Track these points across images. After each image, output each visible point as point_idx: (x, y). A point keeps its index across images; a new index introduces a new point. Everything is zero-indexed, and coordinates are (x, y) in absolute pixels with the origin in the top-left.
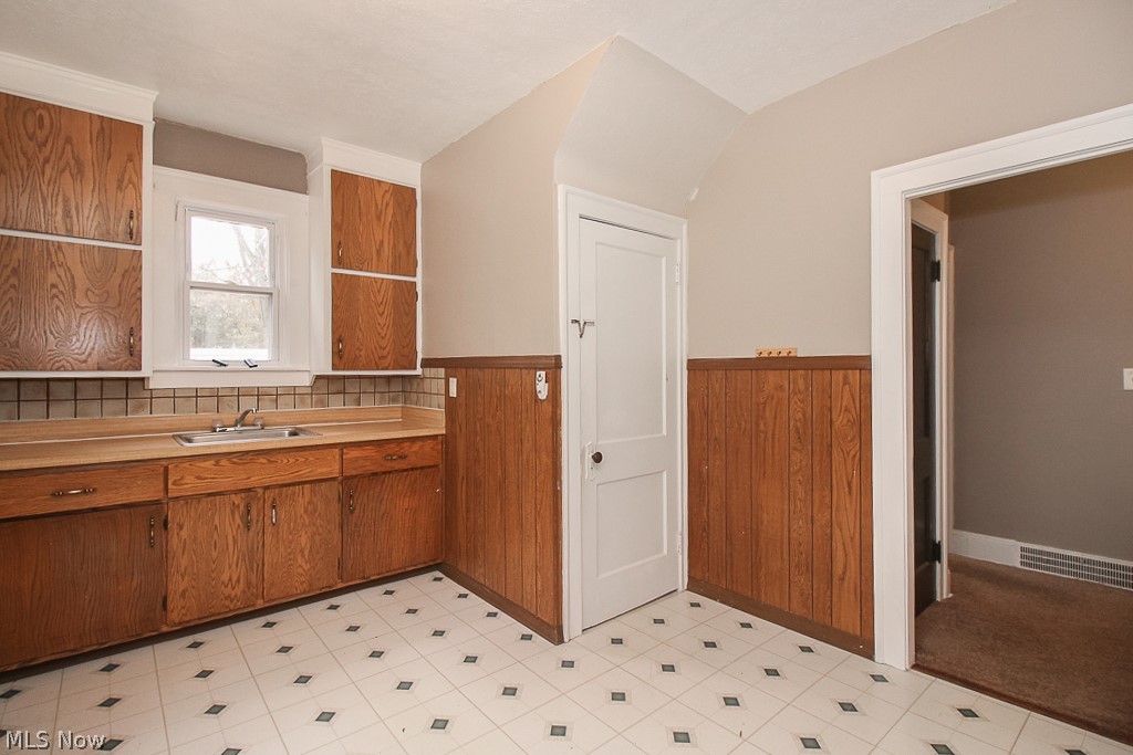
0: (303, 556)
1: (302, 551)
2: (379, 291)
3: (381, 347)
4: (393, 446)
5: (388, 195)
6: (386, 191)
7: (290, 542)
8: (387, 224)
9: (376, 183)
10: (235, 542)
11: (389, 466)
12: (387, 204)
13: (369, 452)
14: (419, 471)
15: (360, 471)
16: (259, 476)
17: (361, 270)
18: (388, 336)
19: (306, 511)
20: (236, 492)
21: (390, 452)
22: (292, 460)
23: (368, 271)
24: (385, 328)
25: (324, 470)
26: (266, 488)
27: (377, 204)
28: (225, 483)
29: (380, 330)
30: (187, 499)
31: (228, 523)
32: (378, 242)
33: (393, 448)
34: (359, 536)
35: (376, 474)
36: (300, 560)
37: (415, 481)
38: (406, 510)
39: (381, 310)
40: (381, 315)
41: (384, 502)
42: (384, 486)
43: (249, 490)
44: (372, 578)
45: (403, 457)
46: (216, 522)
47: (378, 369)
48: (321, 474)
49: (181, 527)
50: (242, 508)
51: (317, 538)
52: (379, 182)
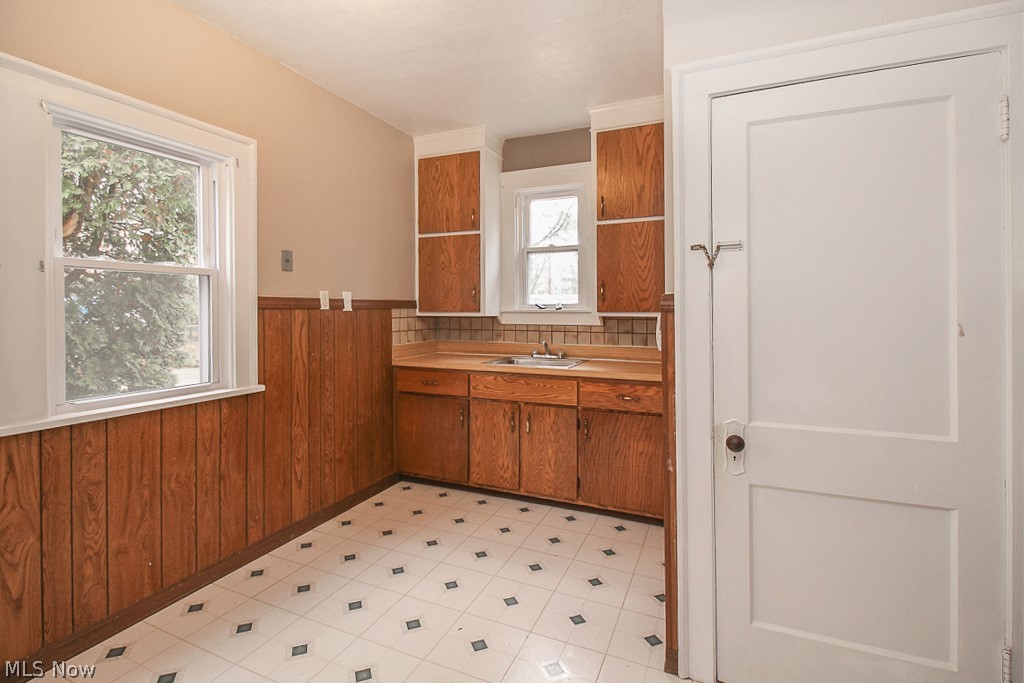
0: (550, 465)
1: (549, 461)
2: (640, 235)
3: (641, 290)
4: (626, 387)
5: (649, 138)
6: (648, 134)
7: (541, 451)
8: (649, 167)
9: (637, 131)
10: (506, 439)
11: (622, 406)
12: (649, 147)
13: (603, 388)
14: (654, 418)
15: (594, 405)
16: (521, 393)
17: (622, 218)
18: (650, 277)
19: (552, 429)
20: (507, 402)
21: (623, 392)
22: (541, 385)
23: (629, 218)
24: (646, 271)
25: (565, 398)
26: (526, 403)
27: (638, 151)
28: (499, 394)
29: (640, 273)
30: (482, 401)
31: (502, 423)
32: (639, 187)
33: (627, 389)
34: (595, 464)
35: (612, 411)
36: (548, 469)
37: (650, 427)
38: (641, 454)
39: (641, 253)
40: (642, 258)
41: (618, 440)
42: (618, 425)
43: (516, 402)
44: (609, 508)
45: (638, 400)
46: (495, 421)
47: (639, 311)
48: (564, 400)
49: (477, 419)
50: (509, 414)
51: (560, 454)
52: (640, 128)
